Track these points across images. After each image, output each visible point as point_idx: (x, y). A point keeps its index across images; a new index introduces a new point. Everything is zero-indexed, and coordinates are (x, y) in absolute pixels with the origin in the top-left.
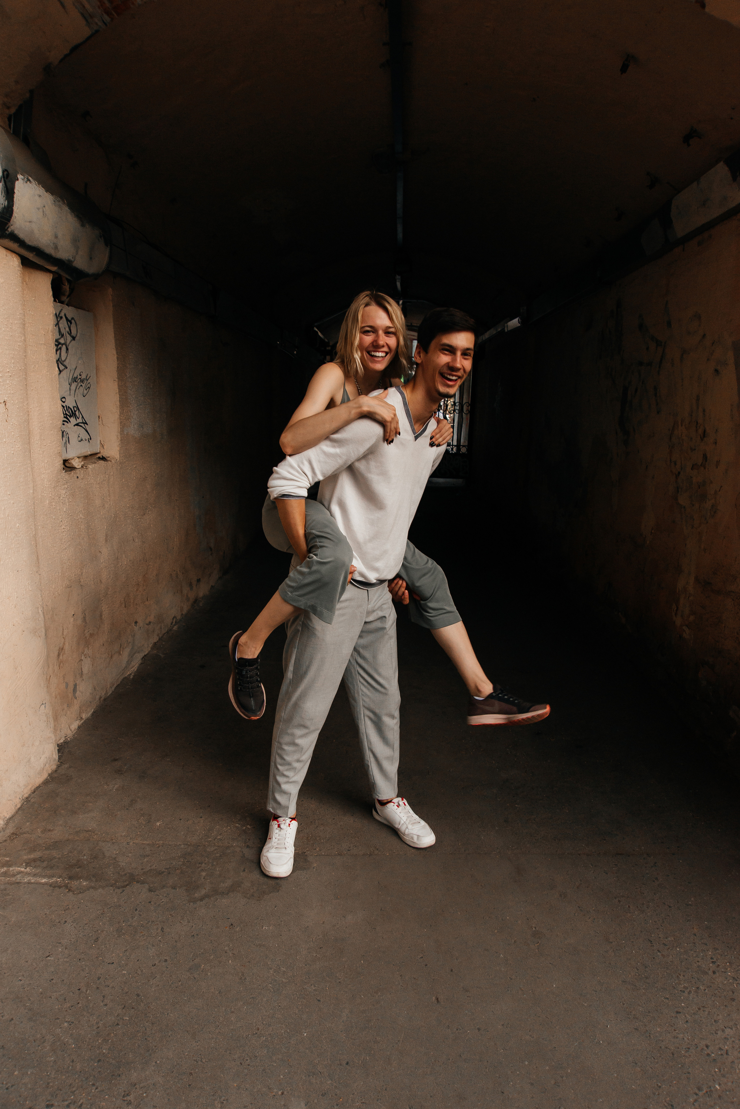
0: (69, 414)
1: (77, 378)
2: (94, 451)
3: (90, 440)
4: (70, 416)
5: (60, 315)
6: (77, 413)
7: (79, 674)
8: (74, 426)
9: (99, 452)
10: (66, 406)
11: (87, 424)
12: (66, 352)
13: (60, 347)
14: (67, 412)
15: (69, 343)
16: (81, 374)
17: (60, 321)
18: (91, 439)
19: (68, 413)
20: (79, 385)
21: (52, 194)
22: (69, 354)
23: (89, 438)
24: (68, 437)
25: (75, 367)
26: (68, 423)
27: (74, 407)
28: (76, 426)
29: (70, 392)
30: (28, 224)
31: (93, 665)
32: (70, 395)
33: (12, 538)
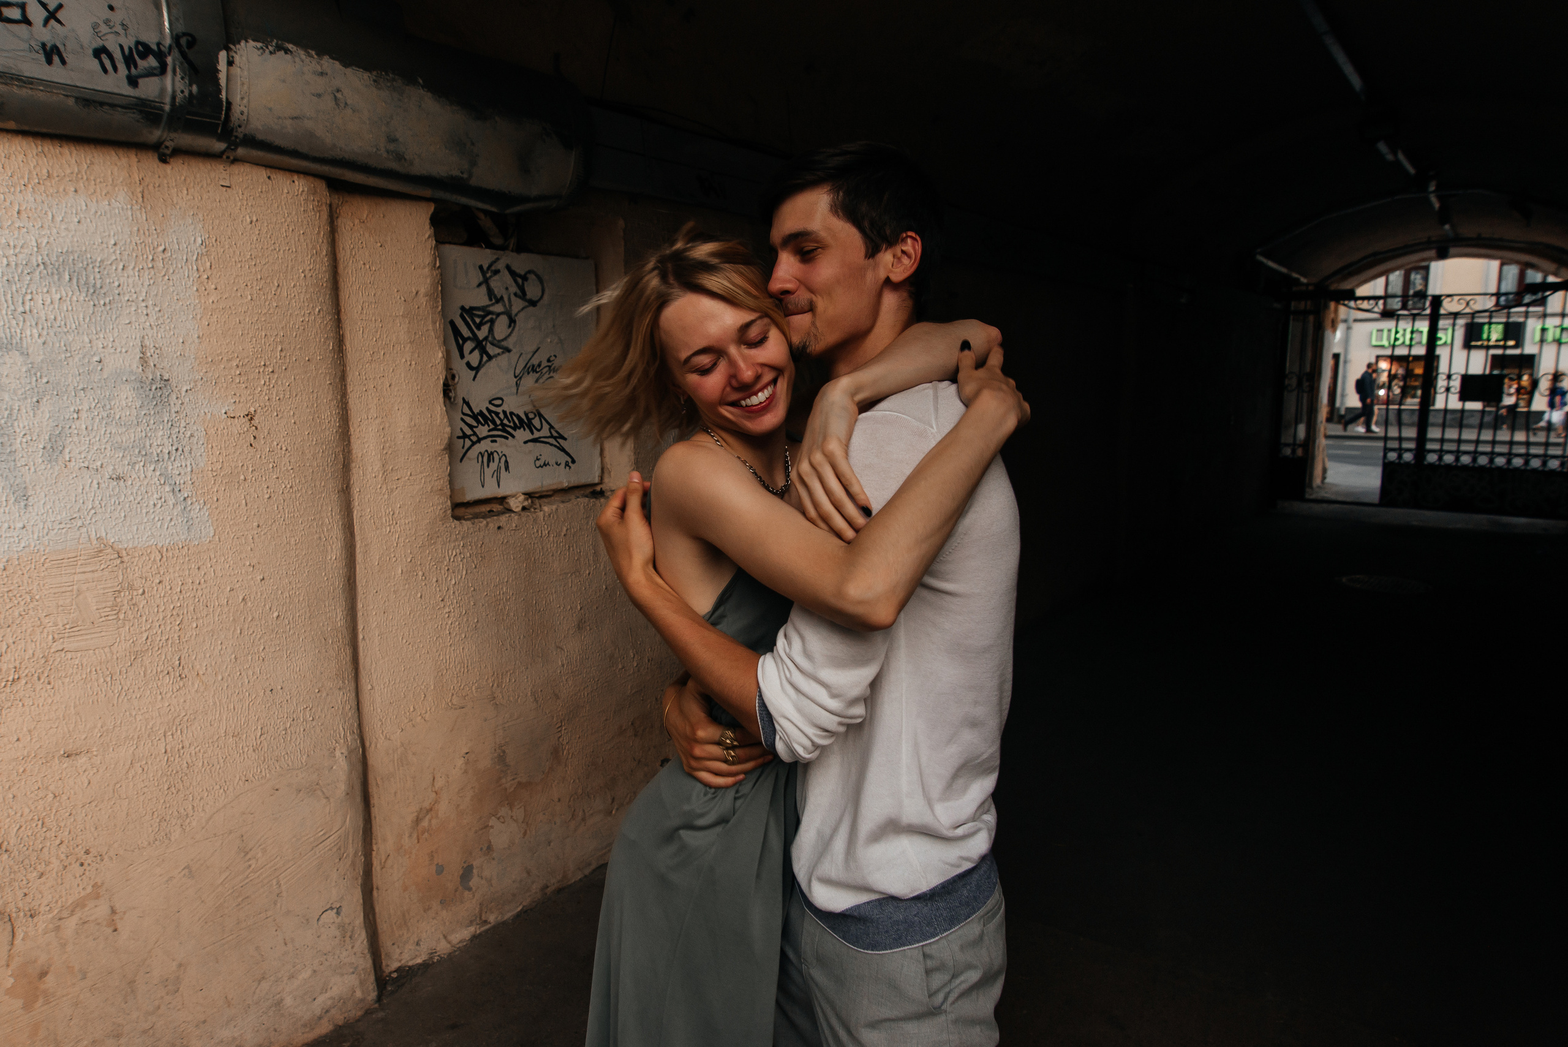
0: (512, 424)
1: (539, 365)
2: (583, 480)
3: (570, 464)
4: (515, 428)
5: (493, 268)
6: (536, 422)
7: (481, 849)
8: (525, 442)
9: (597, 480)
10: (504, 412)
11: (565, 439)
12: (510, 326)
13: (492, 319)
14: (505, 421)
15: (519, 312)
16: (552, 359)
17: (491, 277)
18: (573, 462)
19: (508, 423)
20: (547, 376)
21: (367, 69)
22: (517, 329)
23: (569, 460)
24: (506, 462)
25: (534, 348)
26: (507, 438)
27: (526, 415)
28: (530, 444)
29: (517, 389)
30: (288, 122)
31: (525, 834)
32: (517, 392)
33: (259, 636)
